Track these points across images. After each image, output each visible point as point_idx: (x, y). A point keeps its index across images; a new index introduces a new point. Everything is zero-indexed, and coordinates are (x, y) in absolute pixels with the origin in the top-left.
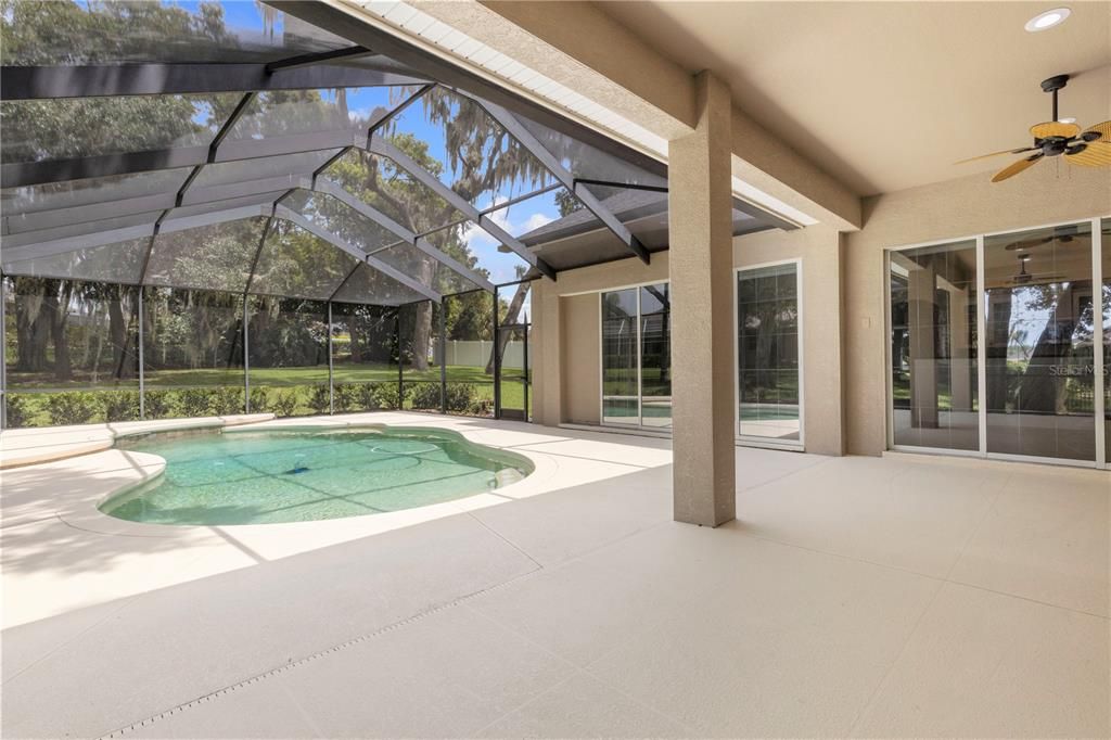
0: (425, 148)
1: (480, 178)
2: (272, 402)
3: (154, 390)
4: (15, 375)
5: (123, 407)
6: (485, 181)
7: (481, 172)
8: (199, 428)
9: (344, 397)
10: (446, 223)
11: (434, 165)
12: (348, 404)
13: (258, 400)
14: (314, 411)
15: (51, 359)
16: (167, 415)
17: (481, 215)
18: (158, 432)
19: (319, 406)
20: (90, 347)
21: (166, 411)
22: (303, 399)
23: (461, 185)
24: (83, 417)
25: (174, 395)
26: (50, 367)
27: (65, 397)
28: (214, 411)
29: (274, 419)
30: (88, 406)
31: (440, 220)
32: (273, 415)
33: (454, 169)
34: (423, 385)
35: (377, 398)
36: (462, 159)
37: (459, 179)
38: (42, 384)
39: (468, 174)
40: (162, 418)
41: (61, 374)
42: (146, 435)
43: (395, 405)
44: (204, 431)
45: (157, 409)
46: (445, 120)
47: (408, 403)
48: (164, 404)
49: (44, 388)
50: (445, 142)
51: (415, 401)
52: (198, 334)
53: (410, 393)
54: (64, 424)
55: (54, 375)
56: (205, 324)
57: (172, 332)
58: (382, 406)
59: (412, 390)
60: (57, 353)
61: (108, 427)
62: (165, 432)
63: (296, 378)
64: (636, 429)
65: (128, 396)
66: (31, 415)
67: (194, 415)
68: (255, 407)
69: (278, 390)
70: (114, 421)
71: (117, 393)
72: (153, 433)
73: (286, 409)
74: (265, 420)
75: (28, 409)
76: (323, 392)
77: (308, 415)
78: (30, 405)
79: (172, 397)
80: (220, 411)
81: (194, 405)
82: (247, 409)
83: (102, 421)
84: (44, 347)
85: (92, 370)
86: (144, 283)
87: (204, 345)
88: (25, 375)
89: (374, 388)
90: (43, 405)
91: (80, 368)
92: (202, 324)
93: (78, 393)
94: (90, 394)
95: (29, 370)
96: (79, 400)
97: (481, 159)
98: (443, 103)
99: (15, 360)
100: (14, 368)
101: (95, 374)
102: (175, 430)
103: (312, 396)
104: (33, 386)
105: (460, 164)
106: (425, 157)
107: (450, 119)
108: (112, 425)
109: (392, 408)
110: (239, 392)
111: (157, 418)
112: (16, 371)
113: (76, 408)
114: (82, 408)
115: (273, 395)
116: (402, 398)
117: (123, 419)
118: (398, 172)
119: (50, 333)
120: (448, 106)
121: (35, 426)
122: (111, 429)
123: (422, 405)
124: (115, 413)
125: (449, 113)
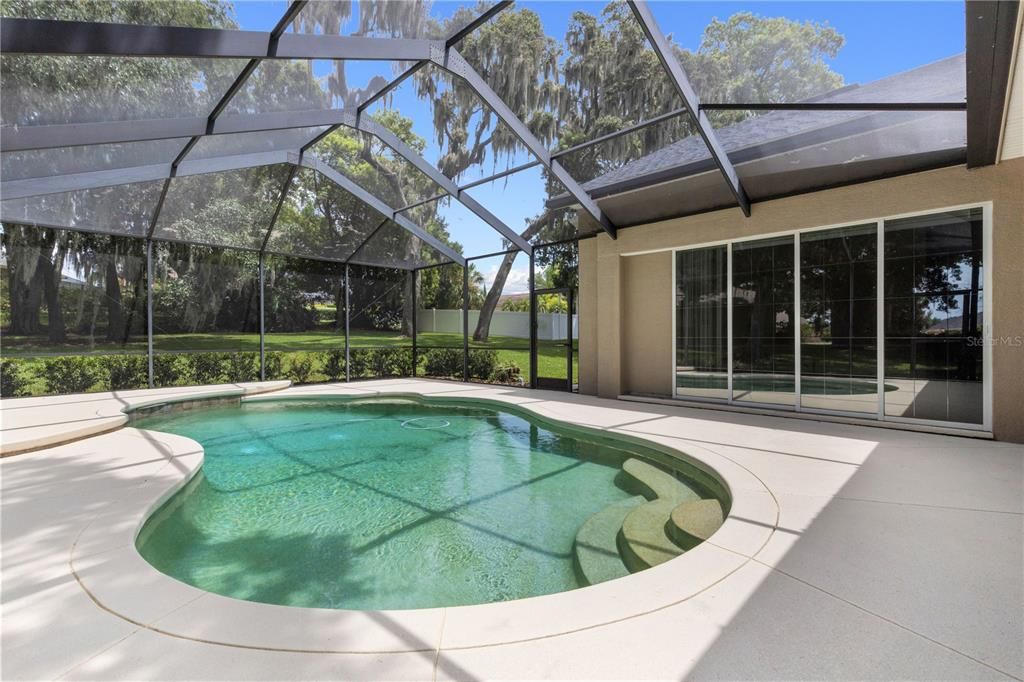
0: (410, 125)
1: (468, 153)
2: (286, 368)
3: (163, 355)
4: (7, 337)
5: (130, 372)
6: (473, 155)
7: (468, 147)
8: (217, 398)
9: (358, 363)
10: (434, 196)
11: (418, 142)
12: (362, 371)
13: (271, 366)
14: (328, 378)
15: (45, 323)
16: (176, 382)
17: (460, 191)
18: (172, 403)
19: (333, 373)
20: (85, 310)
21: (176, 378)
22: (317, 365)
23: (449, 159)
24: (84, 385)
25: (184, 360)
26: (43, 330)
27: (64, 363)
28: (226, 377)
29: (290, 386)
30: (90, 372)
31: (428, 192)
32: (288, 382)
33: (441, 144)
34: (438, 351)
35: (390, 364)
36: (448, 134)
37: (446, 154)
38: (35, 347)
39: (454, 149)
40: (172, 386)
41: (54, 337)
42: (160, 407)
43: (407, 372)
44: (223, 400)
45: (166, 377)
46: (432, 97)
47: (420, 370)
48: (174, 369)
49: (38, 351)
50: (433, 118)
51: (428, 368)
52: (200, 298)
53: (422, 359)
54: (62, 392)
55: (48, 338)
56: (207, 287)
57: (174, 295)
58: (393, 372)
59: (424, 357)
60: (51, 317)
61: (116, 397)
62: (182, 402)
63: (293, 344)
64: (727, 404)
65: (135, 361)
66: (24, 383)
67: (206, 382)
68: (269, 374)
69: (292, 355)
70: (120, 389)
71: (121, 358)
72: (168, 404)
73: (301, 376)
74: (281, 388)
75: (21, 376)
76: (337, 358)
77: (325, 382)
78: (24, 370)
79: (182, 361)
80: (233, 378)
81: (205, 372)
82: (263, 376)
83: (105, 389)
84: (38, 311)
85: (89, 334)
86: (155, 236)
87: (206, 309)
88: (17, 338)
89: (387, 354)
90: (38, 370)
91: (74, 332)
92: (204, 287)
93: (79, 358)
94: (92, 358)
95: (20, 333)
96: (80, 366)
97: (467, 135)
98: (431, 80)
99: (8, 323)
100: (6, 331)
101: (92, 337)
102: (192, 401)
103: (325, 361)
104: (27, 349)
105: (446, 139)
106: (409, 133)
107: (438, 96)
108: (120, 393)
109: (404, 375)
110: (253, 358)
111: (166, 386)
112: (8, 334)
113: (77, 373)
114: (83, 375)
115: (288, 360)
116: (414, 364)
117: (130, 387)
118: (383, 148)
119: (43, 296)
120: (435, 84)
121: (29, 395)
122: (120, 400)
123: (435, 372)
124: (121, 380)
125: (436, 90)
